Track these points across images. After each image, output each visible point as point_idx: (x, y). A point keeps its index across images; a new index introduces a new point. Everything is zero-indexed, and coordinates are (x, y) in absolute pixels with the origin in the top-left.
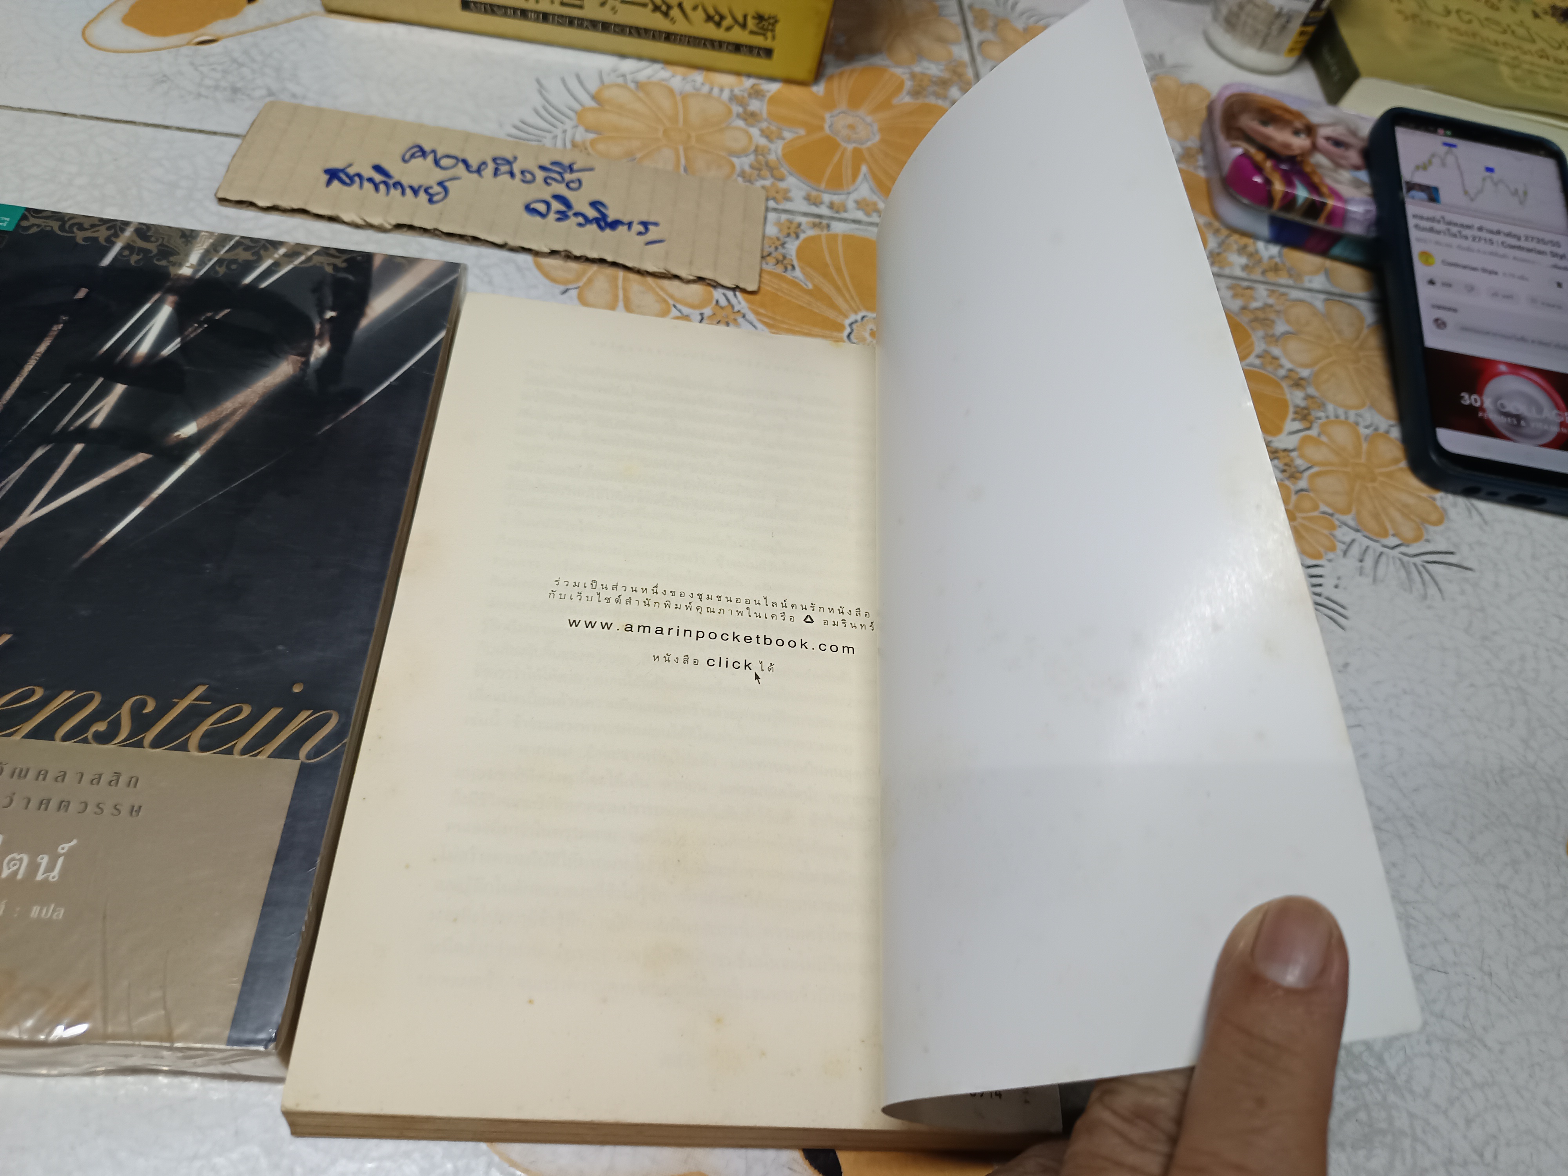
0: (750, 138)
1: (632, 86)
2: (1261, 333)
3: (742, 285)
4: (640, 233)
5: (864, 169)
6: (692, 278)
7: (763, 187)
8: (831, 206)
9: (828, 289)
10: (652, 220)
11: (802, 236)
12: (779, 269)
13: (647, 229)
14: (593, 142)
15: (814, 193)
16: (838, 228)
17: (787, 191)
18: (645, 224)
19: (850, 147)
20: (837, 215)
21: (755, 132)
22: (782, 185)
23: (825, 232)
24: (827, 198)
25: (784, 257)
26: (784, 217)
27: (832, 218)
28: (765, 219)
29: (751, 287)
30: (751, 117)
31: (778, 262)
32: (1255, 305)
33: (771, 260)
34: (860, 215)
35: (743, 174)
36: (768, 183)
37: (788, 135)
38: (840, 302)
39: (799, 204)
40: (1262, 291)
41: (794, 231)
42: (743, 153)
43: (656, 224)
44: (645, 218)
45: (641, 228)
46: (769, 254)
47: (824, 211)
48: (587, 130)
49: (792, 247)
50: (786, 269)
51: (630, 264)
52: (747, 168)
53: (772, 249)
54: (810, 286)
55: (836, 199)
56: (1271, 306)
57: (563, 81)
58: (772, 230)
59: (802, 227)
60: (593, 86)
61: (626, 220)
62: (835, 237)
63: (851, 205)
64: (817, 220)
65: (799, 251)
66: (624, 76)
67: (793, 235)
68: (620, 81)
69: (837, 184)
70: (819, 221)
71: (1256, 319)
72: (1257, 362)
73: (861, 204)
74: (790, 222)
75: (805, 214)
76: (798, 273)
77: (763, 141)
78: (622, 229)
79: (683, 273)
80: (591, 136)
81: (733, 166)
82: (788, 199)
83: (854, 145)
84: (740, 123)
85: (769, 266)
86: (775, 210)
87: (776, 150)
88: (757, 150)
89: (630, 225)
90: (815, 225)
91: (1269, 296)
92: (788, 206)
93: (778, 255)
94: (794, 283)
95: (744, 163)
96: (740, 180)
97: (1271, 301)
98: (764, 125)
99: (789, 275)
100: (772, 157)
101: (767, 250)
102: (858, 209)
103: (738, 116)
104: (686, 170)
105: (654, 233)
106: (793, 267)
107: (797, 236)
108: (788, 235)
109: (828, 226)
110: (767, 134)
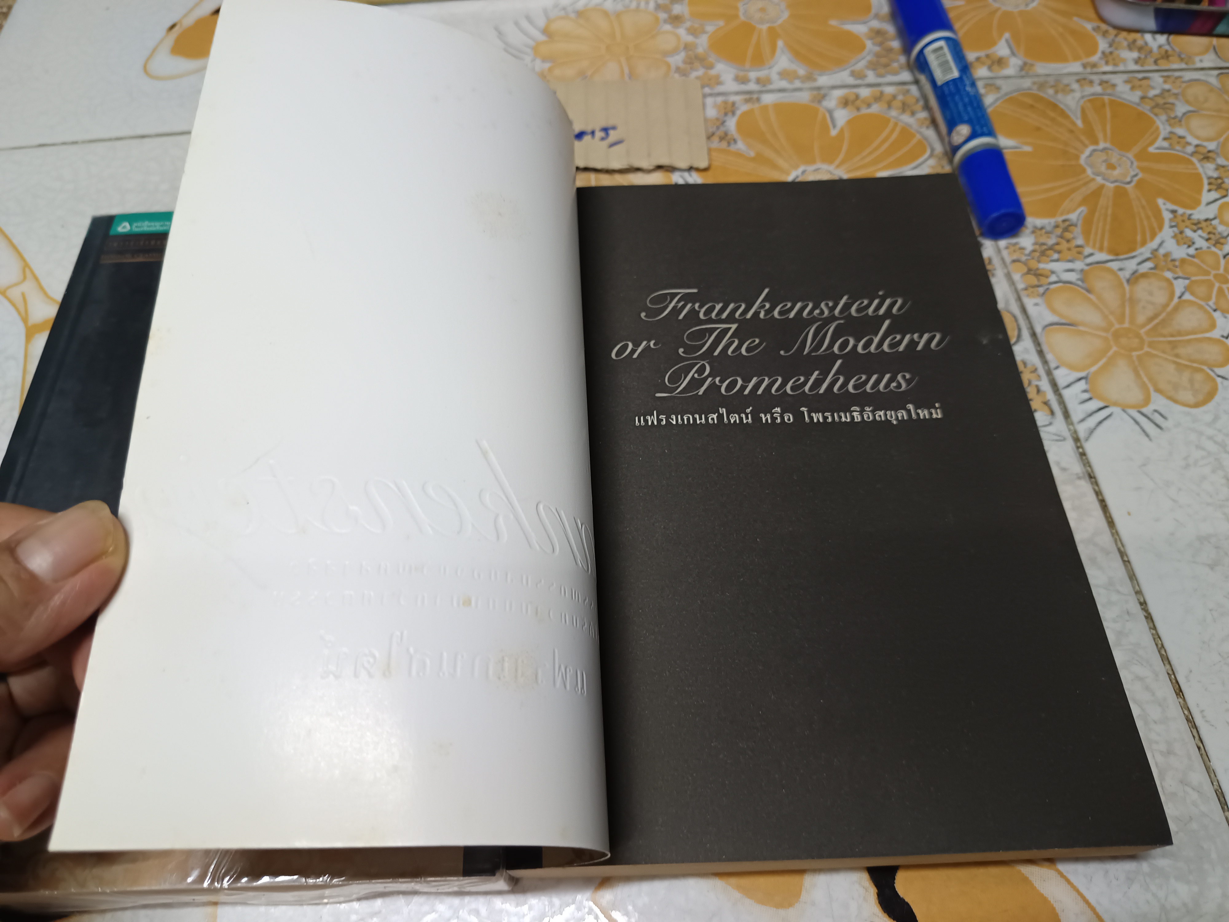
0: (678, 37)
1: (573, 16)
2: (1164, 117)
3: (695, 165)
4: (603, 139)
5: (780, 43)
6: (651, 168)
7: (697, 78)
8: (758, 81)
9: (769, 153)
10: (610, 123)
11: (738, 113)
12: (724, 145)
13: (607, 134)
14: (550, 70)
15: (741, 74)
16: (768, 99)
17: (718, 77)
18: (606, 130)
19: (764, 27)
20: (764, 89)
21: (682, 32)
22: (713, 72)
23: (757, 106)
24: (753, 75)
25: (726, 134)
26: (720, 99)
27: (761, 92)
28: (704, 105)
29: (703, 164)
30: (676, 20)
31: (722, 139)
32: (1152, 93)
33: (716, 139)
34: (784, 84)
35: (678, 70)
36: (700, 72)
37: (710, 28)
38: (781, 162)
39: (730, 85)
40: (1157, 79)
41: (730, 109)
42: (674, 52)
43: (614, 128)
44: (604, 124)
45: (602, 134)
46: (713, 134)
47: (752, 86)
48: (544, 60)
49: (731, 124)
50: (729, 144)
51: (599, 166)
52: (681, 65)
53: (714, 129)
54: (752, 154)
55: (762, 74)
56: (1169, 91)
57: (516, 24)
58: (712, 113)
59: (737, 105)
60: (541, 22)
61: (589, 129)
62: (765, 108)
63: (774, 76)
64: (747, 96)
65: (739, 124)
66: (564, 9)
67: (730, 114)
68: (562, 13)
69: (759, 61)
70: (751, 97)
71: (1157, 106)
72: (1165, 144)
73: (784, 74)
74: (725, 103)
75: (737, 93)
76: (741, 145)
77: (690, 39)
78: (587, 138)
79: (644, 164)
80: (547, 65)
81: (668, 66)
82: (719, 83)
83: (768, 25)
84: (668, 27)
85: (715, 143)
86: (711, 95)
87: (702, 43)
88: (687, 47)
89: (593, 133)
90: (747, 101)
91: (1165, 82)
92: (721, 89)
93: (720, 133)
94: (739, 154)
95: (677, 60)
96: (676, 76)
97: (1167, 86)
98: (688, 24)
99: (733, 148)
100: (700, 50)
101: (711, 130)
102: (782, 79)
103: (665, 21)
104: (630, 78)
105: (613, 136)
106: (735, 141)
107: (733, 113)
108: (726, 114)
109: (758, 100)
110: (692, 31)
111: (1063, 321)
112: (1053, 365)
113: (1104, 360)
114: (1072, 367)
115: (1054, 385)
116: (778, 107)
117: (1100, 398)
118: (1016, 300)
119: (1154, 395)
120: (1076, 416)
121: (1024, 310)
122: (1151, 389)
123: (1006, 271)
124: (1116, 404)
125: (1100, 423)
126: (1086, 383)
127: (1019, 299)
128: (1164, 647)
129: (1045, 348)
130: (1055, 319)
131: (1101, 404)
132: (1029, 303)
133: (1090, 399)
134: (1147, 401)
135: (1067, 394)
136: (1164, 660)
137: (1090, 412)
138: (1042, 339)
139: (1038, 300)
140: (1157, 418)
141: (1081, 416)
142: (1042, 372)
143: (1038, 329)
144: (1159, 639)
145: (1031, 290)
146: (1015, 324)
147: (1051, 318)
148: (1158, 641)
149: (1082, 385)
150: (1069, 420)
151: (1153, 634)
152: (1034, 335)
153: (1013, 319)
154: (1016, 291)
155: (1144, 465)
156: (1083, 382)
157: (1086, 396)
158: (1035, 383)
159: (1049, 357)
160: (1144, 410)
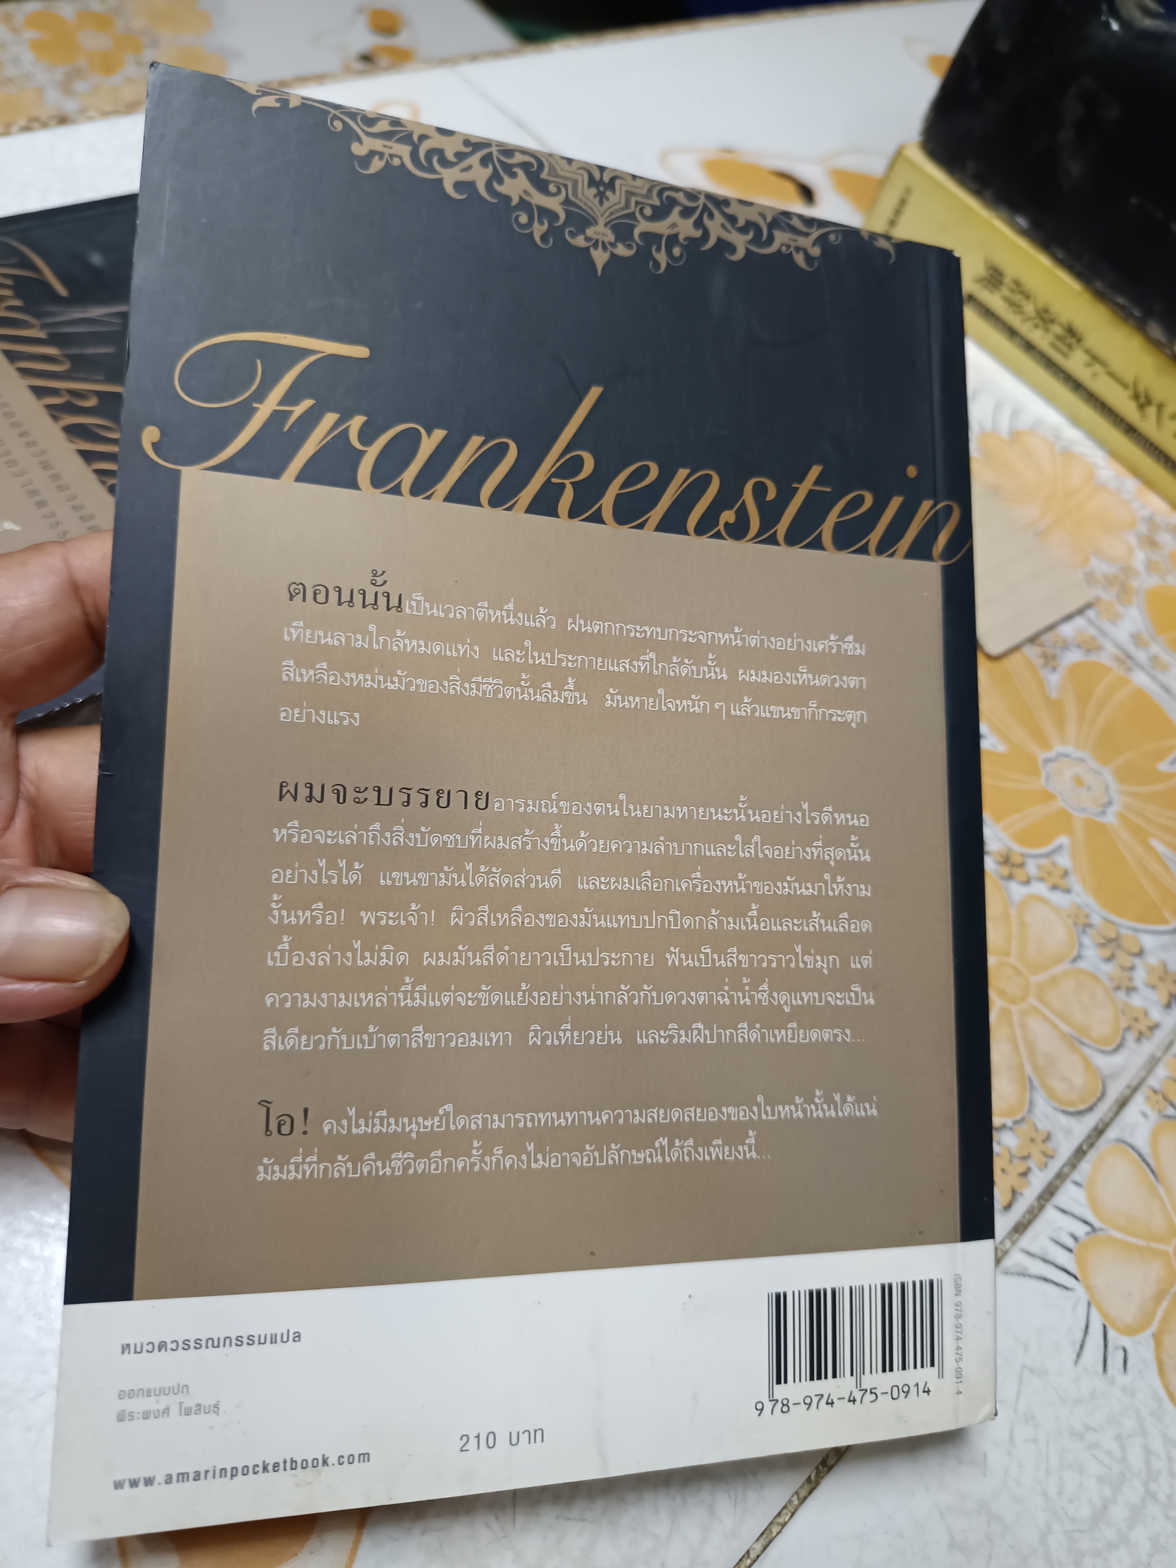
0: (1130, 555)
8: (1153, 658)
11: (1094, 657)
12: (1039, 662)
15: (1146, 637)
16: (1141, 679)
17: (1119, 616)
20: (1149, 669)
21: (1141, 555)
22: (1120, 609)
23: (1120, 671)
24: (1155, 649)
25: (1054, 657)
26: (1093, 632)
29: (992, 650)
30: (1150, 542)
31: (1044, 656)
33: (1038, 651)
35: (1089, 574)
36: (1107, 596)
38: (1070, 728)
39: (1120, 632)
41: (1090, 646)
42: (1109, 560)
46: (1042, 645)
47: (1141, 656)
49: (1072, 657)
50: (1045, 666)
52: (1098, 574)
53: (1049, 644)
54: (1054, 695)
55: (1166, 657)
59: (1101, 652)
60: (1023, 423)
62: (1126, 681)
64: (1123, 657)
65: (1079, 664)
67: (1084, 650)
68: (1052, 439)
70: (1125, 661)
74: (1093, 638)
75: (1117, 645)
76: (1054, 679)
77: (1140, 567)
81: (1086, 562)
82: (1113, 622)
84: (1133, 540)
86: (1089, 619)
87: (1146, 582)
88: (1126, 569)
90: (1117, 659)
92: (1108, 627)
93: (1050, 650)
94: (1041, 683)
95: (1101, 568)
96: (1082, 575)
98: (1157, 557)
99: (1044, 673)
100: (1135, 584)
101: (1043, 638)
103: (1138, 534)
106: (1054, 669)
107: (1088, 651)
108: (1079, 646)
109: (1130, 669)
110: (1150, 566)
111: (1151, 1162)
112: (1076, 1176)
113: (1141, 1242)
114: (1093, 1203)
115: (1049, 1192)
116: (1140, 694)
117: (1080, 1263)
118: (1128, 1086)
119: (1147, 1335)
120: (1026, 1241)
121: (1123, 1104)
122: (1153, 1328)
123: (1159, 1054)
124: (1089, 1288)
125: (1046, 1280)
126: (1088, 1234)
127: (1134, 1090)
128: (782, 1528)
129: (1092, 1155)
130: (1146, 1150)
131: (1073, 1269)
132: (1138, 1103)
133: (1070, 1250)
134: (1131, 1331)
135: (1050, 1213)
136: (764, 1536)
137: (1050, 1257)
138: (1102, 1144)
139: (1153, 1115)
140: (1116, 1359)
141: (1034, 1249)
142: (1055, 1167)
143: (1111, 1134)
144: (790, 1514)
145: (1160, 1098)
146: (1094, 1100)
147: (1141, 1140)
148: (787, 1514)
149: (1081, 1230)
150: (1017, 1235)
151: (790, 1501)
152: (1099, 1132)
153: (1099, 1094)
154: (1142, 1081)
155: (1032, 1371)
156: (1087, 1229)
157: (1070, 1242)
158: (1031, 1163)
159: (1085, 1166)
160: (1111, 1333)
